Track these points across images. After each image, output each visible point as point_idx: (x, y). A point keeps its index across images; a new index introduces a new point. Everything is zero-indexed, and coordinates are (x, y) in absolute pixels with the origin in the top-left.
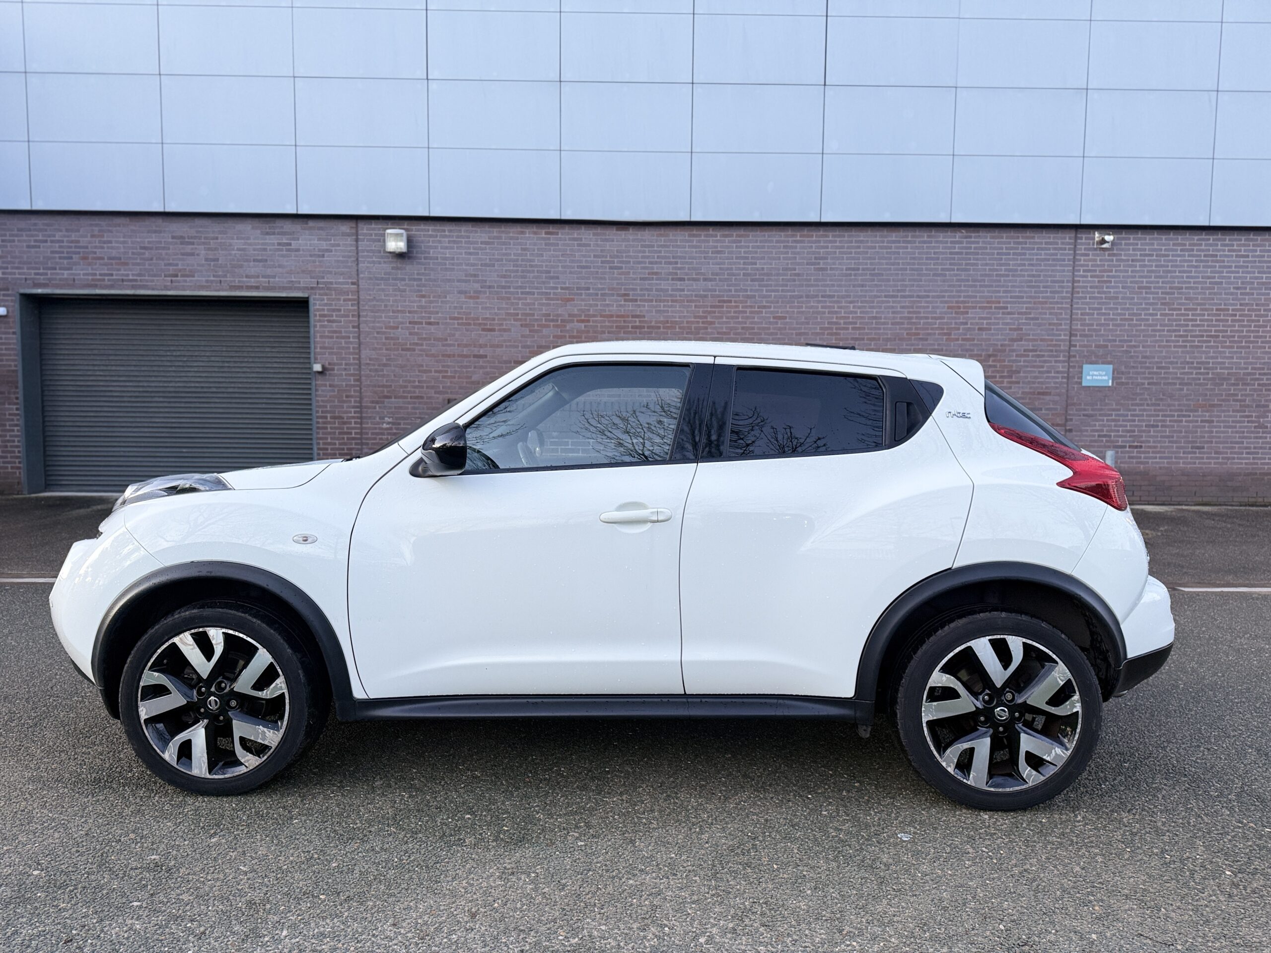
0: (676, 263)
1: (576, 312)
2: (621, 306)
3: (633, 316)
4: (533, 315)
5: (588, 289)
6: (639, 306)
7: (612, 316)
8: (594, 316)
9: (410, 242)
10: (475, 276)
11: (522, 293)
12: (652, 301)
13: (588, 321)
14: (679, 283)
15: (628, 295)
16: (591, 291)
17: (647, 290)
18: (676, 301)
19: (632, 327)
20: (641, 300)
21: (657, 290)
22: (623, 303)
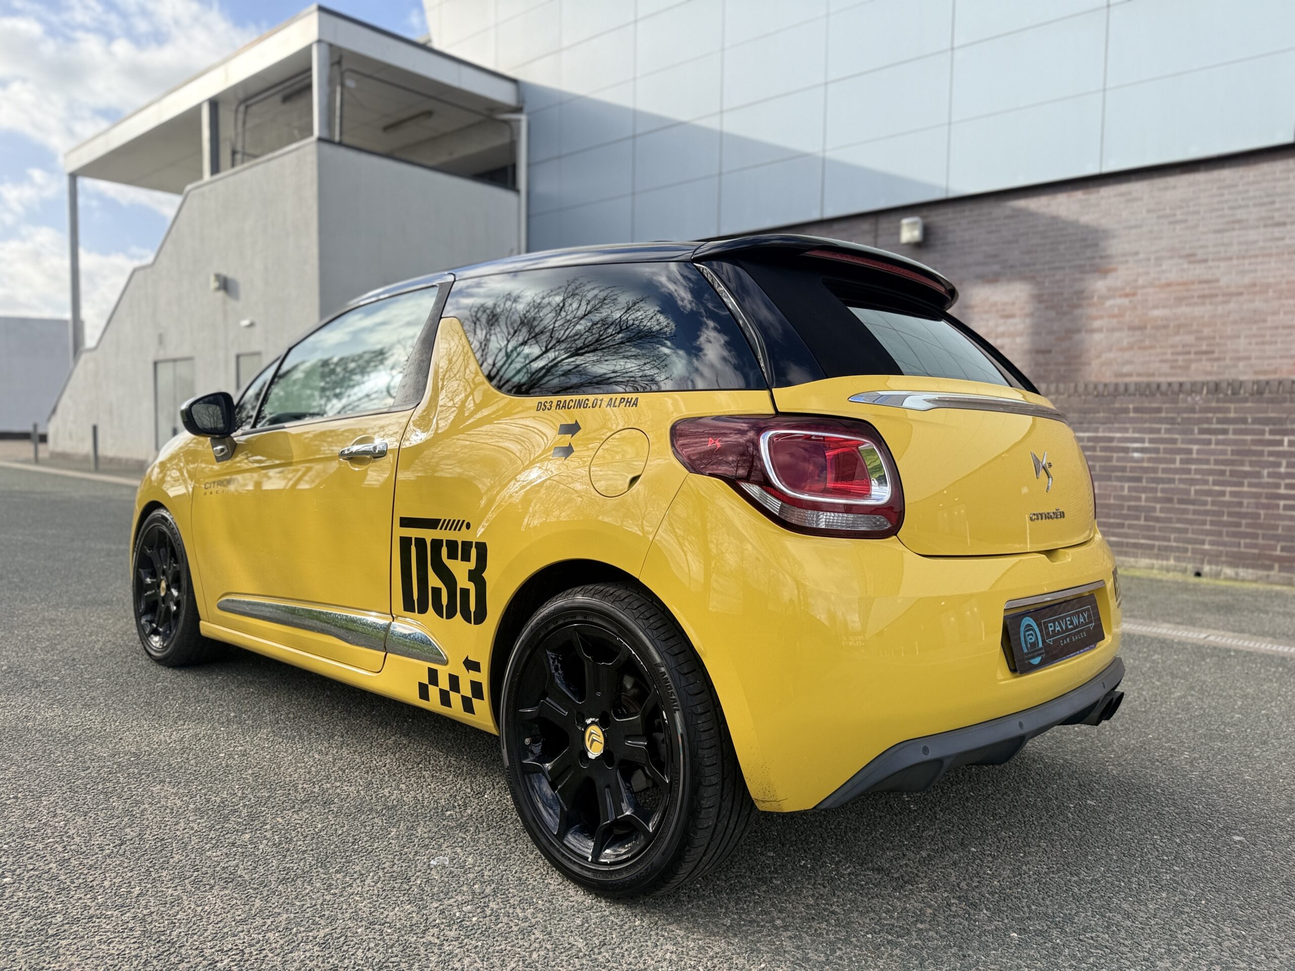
0: (1273, 203)
1: (1119, 284)
2: (1183, 270)
3: (1200, 282)
4: (1062, 294)
5: (1137, 253)
6: (1210, 268)
7: (1169, 285)
8: (1144, 287)
9: (927, 231)
10: (995, 256)
11: (1050, 269)
12: (1230, 259)
13: (1134, 294)
14: (1276, 230)
15: (1194, 255)
16: (1141, 256)
17: (1223, 244)
18: (1270, 255)
19: (1199, 297)
20: (1213, 260)
21: (1240, 243)
22: (1186, 266)
